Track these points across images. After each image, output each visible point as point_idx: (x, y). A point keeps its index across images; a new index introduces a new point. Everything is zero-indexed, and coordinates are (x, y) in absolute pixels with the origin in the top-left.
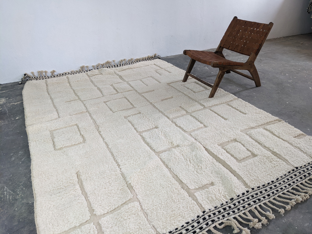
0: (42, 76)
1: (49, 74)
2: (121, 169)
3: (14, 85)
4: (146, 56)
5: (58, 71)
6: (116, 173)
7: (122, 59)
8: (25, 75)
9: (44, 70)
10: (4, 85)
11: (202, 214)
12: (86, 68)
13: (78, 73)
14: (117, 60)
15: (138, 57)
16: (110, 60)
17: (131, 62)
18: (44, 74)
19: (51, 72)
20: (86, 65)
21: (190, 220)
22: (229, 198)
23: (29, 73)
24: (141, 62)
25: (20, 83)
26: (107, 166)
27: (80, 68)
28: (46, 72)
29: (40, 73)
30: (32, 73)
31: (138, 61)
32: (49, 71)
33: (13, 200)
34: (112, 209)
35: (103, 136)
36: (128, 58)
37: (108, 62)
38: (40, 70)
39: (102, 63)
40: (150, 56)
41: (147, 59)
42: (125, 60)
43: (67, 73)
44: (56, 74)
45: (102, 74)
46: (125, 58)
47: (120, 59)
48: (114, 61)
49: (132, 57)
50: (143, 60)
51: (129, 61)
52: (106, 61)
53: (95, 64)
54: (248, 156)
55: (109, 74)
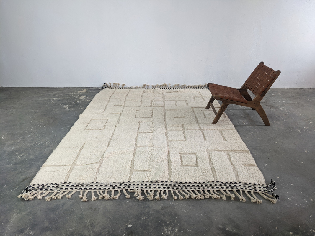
0: (115, 87)
1: (121, 86)
2: (107, 148)
3: (96, 89)
4: (197, 84)
5: (127, 85)
6: (103, 149)
7: (176, 84)
8: (105, 84)
9: (118, 83)
10: (90, 88)
11: (127, 182)
12: (147, 86)
13: (139, 89)
14: (172, 84)
15: (190, 85)
16: (167, 84)
17: (183, 87)
18: (117, 85)
19: (122, 85)
20: (147, 84)
21: (117, 182)
22: (150, 180)
23: (108, 83)
24: (192, 89)
25: (100, 88)
26: (102, 144)
27: (143, 86)
28: (119, 84)
29: (115, 84)
30: (110, 83)
31: (189, 87)
32: (121, 84)
33: (47, 146)
34: (85, 164)
35: (116, 129)
36: (181, 84)
37: (164, 85)
38: (115, 82)
39: (160, 85)
40: (201, 85)
41: (198, 87)
42: (178, 85)
43: (132, 88)
44: (125, 86)
45: (153, 92)
46: (179, 84)
47: (174, 84)
48: (169, 85)
49: (185, 84)
50: (194, 87)
51: (182, 86)
52: (163, 84)
53: (154, 84)
54: (192, 164)
55: (159, 93)
